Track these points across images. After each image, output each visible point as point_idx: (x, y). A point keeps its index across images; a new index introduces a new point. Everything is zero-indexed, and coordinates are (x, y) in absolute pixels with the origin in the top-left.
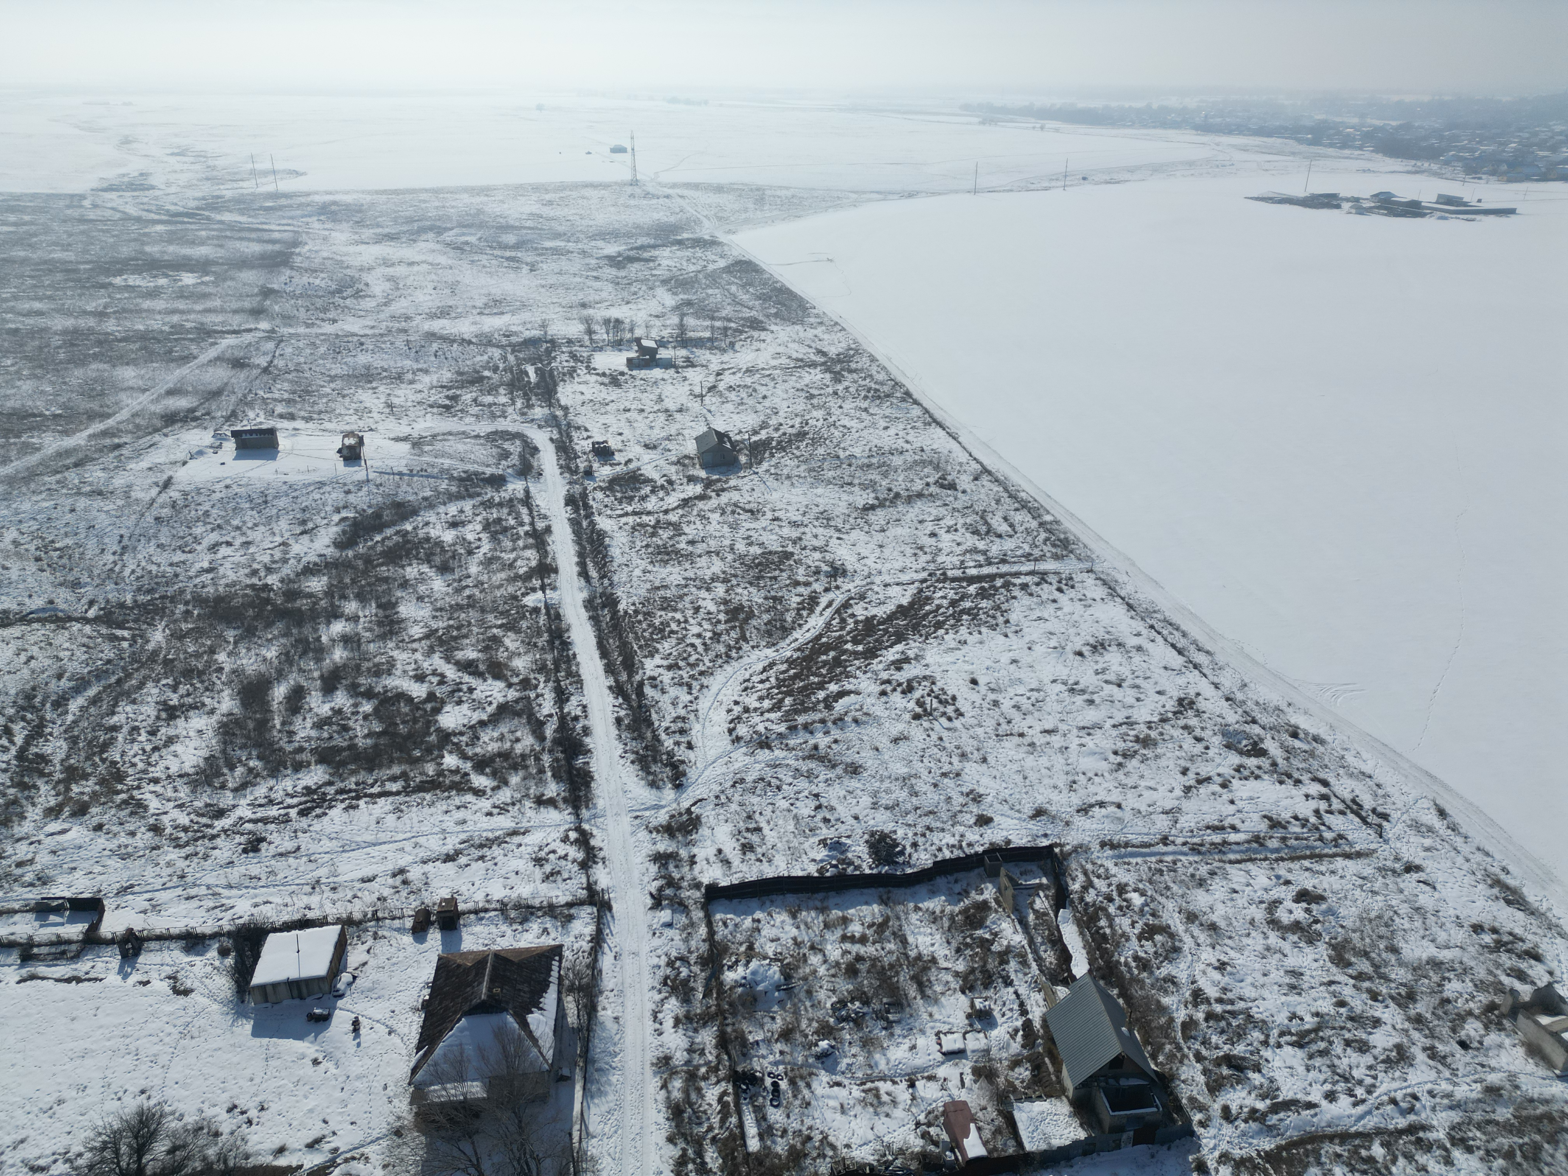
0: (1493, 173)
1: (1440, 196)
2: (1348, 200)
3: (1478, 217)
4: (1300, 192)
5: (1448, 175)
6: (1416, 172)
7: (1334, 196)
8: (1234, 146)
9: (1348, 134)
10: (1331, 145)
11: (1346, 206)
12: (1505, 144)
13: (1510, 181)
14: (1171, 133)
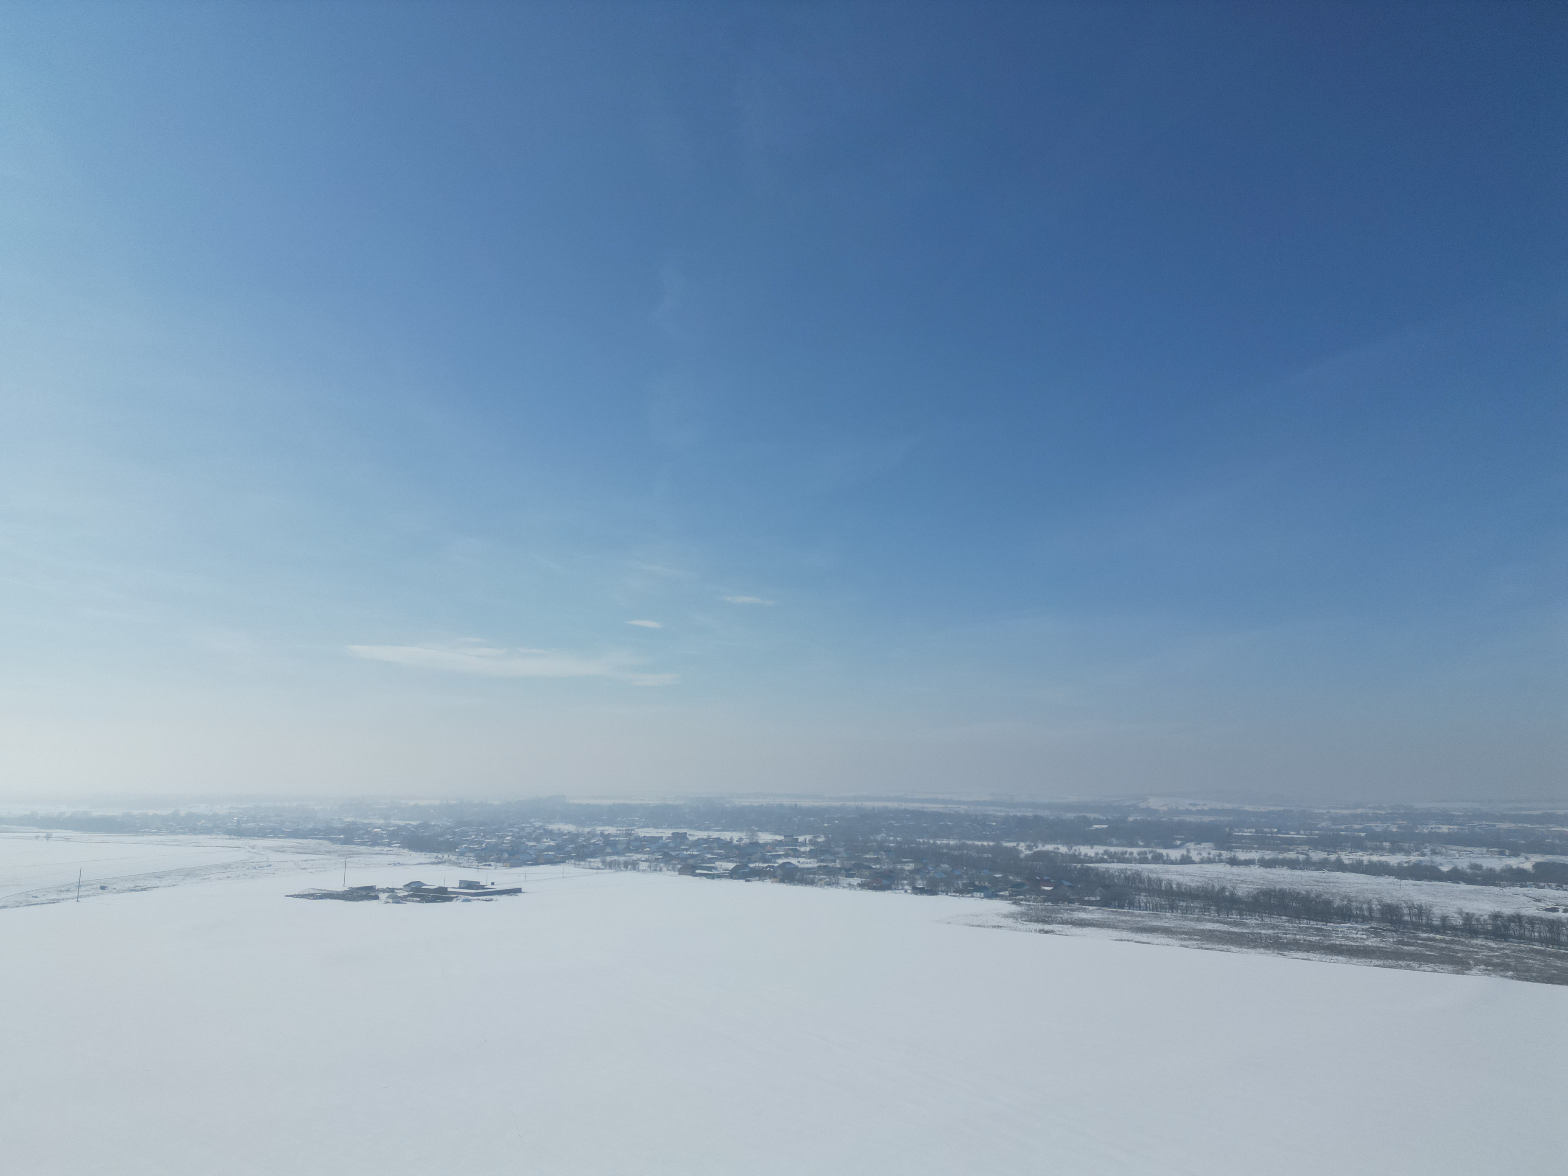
0: (498, 860)
1: (461, 882)
2: (384, 891)
3: (494, 897)
4: (340, 888)
5: (465, 864)
6: (439, 863)
7: (371, 888)
8: (270, 848)
9: (377, 834)
10: (363, 844)
11: (383, 896)
12: (503, 837)
13: (513, 866)
14: (202, 838)
